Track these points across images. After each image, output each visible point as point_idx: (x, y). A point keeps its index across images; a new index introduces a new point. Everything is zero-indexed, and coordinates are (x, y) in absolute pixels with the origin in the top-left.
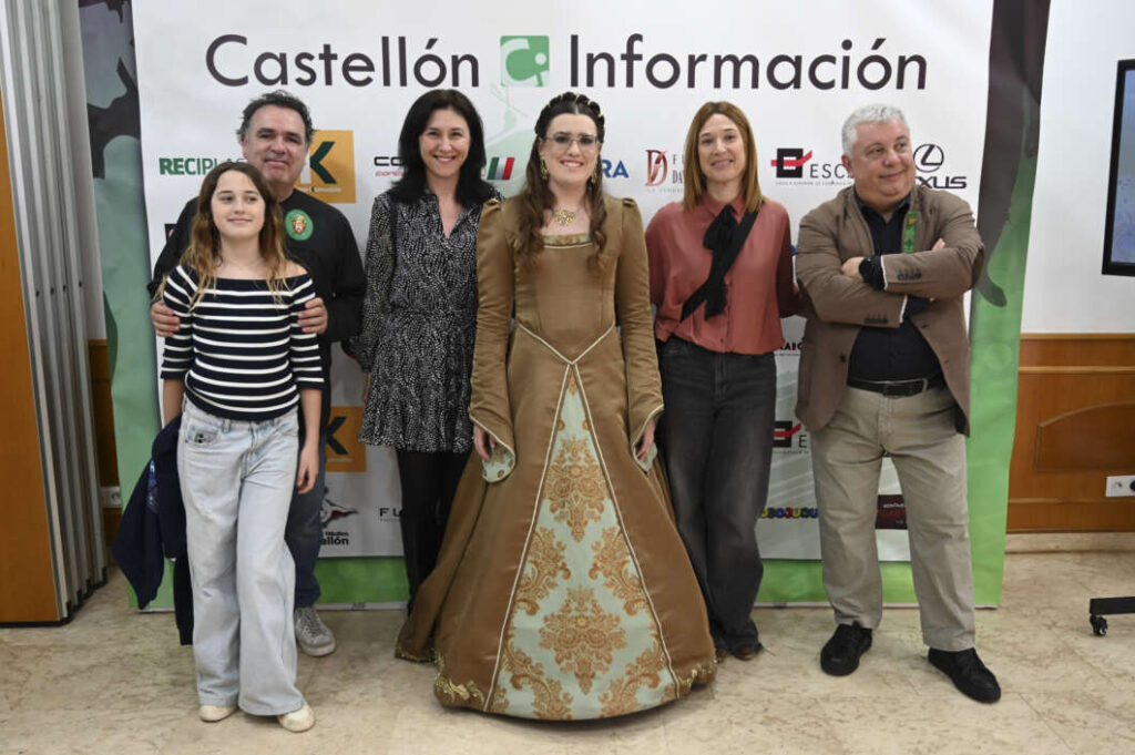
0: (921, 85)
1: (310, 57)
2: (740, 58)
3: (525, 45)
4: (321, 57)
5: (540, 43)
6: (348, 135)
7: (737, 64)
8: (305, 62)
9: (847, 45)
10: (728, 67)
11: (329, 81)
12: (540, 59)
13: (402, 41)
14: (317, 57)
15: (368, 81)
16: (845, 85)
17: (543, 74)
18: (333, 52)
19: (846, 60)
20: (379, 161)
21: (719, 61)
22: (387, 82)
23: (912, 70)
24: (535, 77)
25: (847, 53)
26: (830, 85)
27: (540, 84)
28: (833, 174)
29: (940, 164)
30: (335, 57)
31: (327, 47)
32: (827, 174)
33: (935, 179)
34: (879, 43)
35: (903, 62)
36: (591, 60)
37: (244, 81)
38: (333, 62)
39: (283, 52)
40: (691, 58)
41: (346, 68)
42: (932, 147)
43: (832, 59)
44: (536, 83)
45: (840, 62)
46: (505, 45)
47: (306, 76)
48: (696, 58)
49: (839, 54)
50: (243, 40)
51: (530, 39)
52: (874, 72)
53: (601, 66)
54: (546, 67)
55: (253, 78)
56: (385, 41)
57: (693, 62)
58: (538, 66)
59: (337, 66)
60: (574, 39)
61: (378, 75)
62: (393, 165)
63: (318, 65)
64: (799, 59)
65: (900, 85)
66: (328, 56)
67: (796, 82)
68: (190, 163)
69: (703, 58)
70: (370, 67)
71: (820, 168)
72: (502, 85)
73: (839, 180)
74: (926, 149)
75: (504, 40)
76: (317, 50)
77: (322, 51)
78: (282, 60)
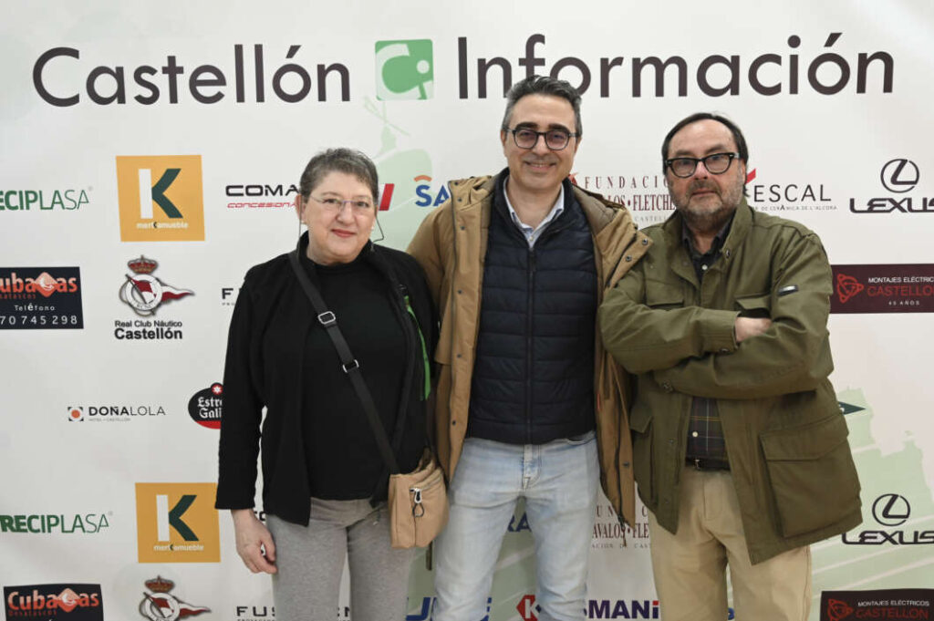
0: (888, 87)
1: (152, 71)
2: (663, 61)
3: (404, 51)
4: (165, 70)
5: (422, 49)
6: (196, 161)
7: (660, 67)
8: (145, 76)
9: (794, 41)
10: (648, 73)
11: (174, 99)
12: (422, 67)
13: (259, 49)
14: (160, 71)
15: (219, 96)
16: (794, 89)
17: (426, 85)
18: (178, 64)
19: (794, 59)
20: (231, 191)
21: (638, 65)
22: (241, 98)
23: (876, 70)
24: (416, 89)
25: (794, 51)
26: (776, 90)
27: (423, 97)
28: (783, 196)
29: (915, 182)
30: (181, 70)
31: (172, 60)
32: (775, 197)
33: (910, 201)
34: (833, 38)
35: (864, 61)
36: (483, 66)
37: (75, 100)
38: (179, 76)
39: (119, 65)
40: (604, 61)
41: (194, 83)
42: (904, 162)
43: (776, 59)
44: (419, 96)
45: (786, 62)
46: (380, 52)
47: (148, 93)
48: (610, 61)
49: (786, 52)
50: (74, 53)
51: (411, 44)
52: (829, 74)
53: (495, 74)
54: (429, 76)
55: (85, 97)
56: (239, 49)
57: (606, 66)
58: (419, 74)
59: (183, 81)
60: (463, 42)
61: (230, 89)
62: (248, 194)
63: (161, 81)
64: (736, 59)
65: (861, 88)
66: (172, 69)
67: (734, 87)
68: (12, 197)
69: (618, 61)
70: (221, 81)
71: (766, 190)
72: (379, 99)
73: (791, 204)
74: (898, 163)
75: (380, 45)
76: (160, 63)
77: (166, 65)
78: (119, 75)
